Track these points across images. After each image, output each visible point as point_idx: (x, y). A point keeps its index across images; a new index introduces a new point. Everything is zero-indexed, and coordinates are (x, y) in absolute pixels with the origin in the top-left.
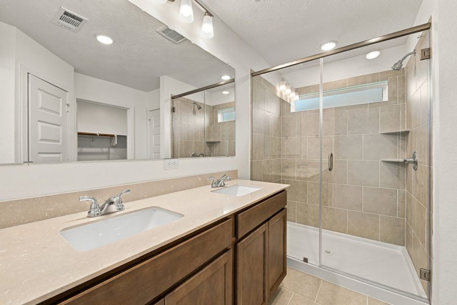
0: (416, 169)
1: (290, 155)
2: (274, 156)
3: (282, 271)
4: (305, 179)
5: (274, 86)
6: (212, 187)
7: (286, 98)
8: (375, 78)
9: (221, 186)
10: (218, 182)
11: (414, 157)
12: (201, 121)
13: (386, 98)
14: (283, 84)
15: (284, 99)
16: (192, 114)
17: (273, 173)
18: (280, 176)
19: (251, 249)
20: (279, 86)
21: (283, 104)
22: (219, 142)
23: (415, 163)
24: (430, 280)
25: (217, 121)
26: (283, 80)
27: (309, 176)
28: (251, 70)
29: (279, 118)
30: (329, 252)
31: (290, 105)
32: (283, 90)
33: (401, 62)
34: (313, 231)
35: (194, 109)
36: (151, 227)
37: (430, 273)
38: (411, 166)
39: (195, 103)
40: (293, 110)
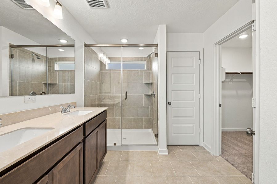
0: (154, 97)
1: (106, 93)
2: (96, 93)
3: (104, 152)
4: (114, 104)
5: (97, 54)
6: (61, 113)
7: (103, 61)
8: (142, 59)
9: (68, 112)
10: (65, 109)
11: (154, 93)
12: (39, 68)
13: (146, 69)
14: (102, 53)
15: (102, 61)
16: (32, 61)
17: (97, 103)
18: (100, 104)
19: (91, 141)
20: (100, 54)
21: (102, 64)
22: (56, 84)
23: (154, 95)
24: (158, 137)
25: (54, 69)
26: (102, 51)
27: (116, 103)
28: (84, 42)
29: (100, 72)
30: (125, 139)
31: (105, 65)
32: (102, 57)
33: (150, 55)
34: (118, 131)
35: (33, 58)
36: (22, 142)
37: (158, 135)
38: (153, 96)
39: (34, 54)
40: (107, 68)
